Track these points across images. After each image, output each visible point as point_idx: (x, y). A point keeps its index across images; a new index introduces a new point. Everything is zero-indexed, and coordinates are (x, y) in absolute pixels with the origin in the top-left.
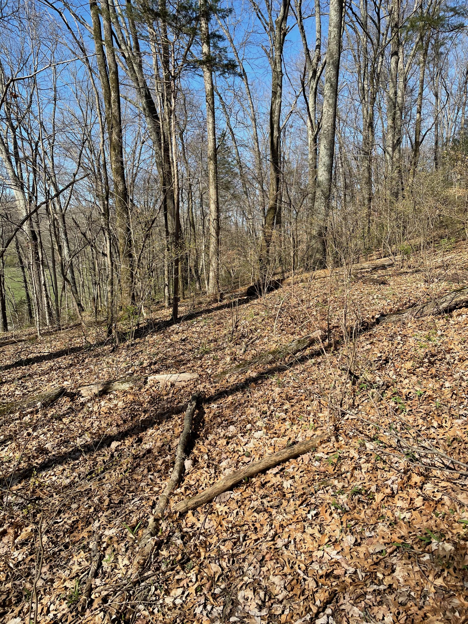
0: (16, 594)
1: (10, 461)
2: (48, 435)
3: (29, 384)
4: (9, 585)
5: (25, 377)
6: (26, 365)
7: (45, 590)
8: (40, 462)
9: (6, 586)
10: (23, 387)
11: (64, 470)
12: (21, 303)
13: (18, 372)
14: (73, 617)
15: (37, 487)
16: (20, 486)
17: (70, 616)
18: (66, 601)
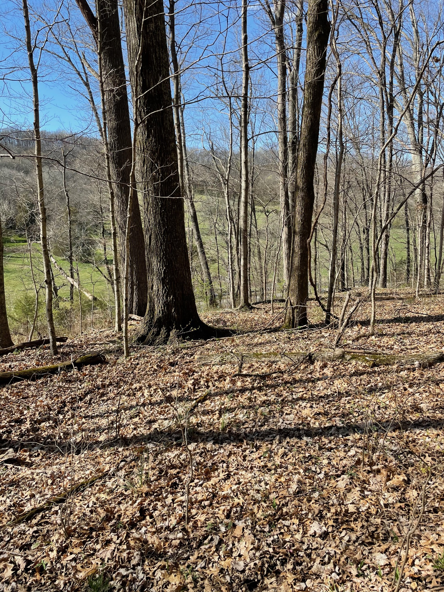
0: (383, 532)
1: (386, 408)
2: (424, 396)
3: (407, 341)
4: (379, 521)
5: (404, 334)
6: (405, 323)
7: (412, 542)
8: (414, 418)
9: (376, 520)
10: (402, 343)
11: (438, 435)
12: (401, 262)
13: (397, 328)
14: (437, 582)
15: (410, 441)
16: (394, 434)
17: (434, 580)
18: (431, 564)
